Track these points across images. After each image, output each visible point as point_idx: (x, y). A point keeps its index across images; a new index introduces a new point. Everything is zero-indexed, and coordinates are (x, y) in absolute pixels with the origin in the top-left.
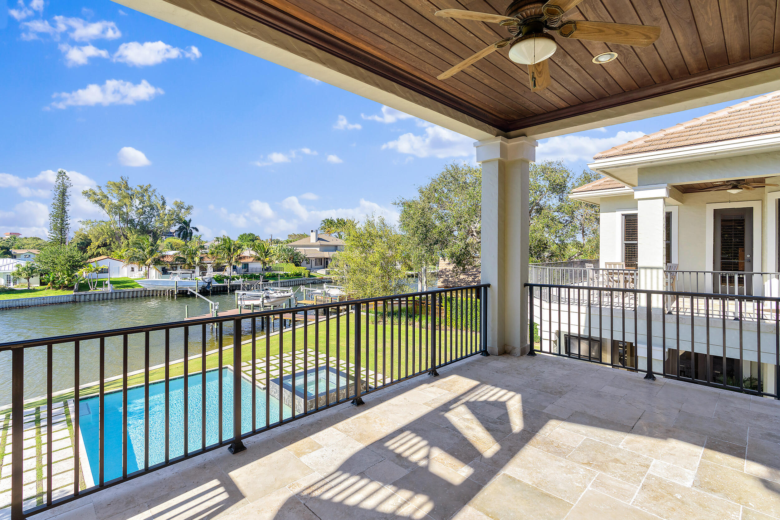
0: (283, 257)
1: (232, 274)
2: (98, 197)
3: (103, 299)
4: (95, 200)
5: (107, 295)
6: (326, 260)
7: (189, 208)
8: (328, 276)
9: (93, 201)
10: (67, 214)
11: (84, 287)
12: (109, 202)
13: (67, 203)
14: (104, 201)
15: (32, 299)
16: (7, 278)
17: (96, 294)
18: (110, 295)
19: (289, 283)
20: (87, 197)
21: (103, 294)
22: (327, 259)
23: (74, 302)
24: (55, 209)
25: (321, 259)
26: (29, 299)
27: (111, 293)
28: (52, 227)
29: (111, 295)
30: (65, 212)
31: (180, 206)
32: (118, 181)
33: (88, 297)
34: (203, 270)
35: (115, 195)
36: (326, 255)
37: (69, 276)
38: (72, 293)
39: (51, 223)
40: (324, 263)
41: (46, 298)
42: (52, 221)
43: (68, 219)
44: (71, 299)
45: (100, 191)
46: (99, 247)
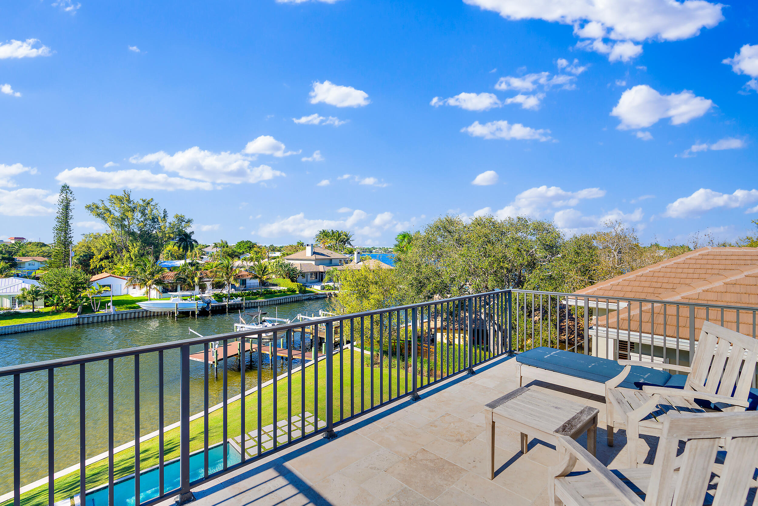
0: (279, 272)
1: (230, 292)
2: (101, 211)
3: (106, 321)
4: (98, 215)
5: (109, 317)
6: (321, 274)
7: (189, 221)
8: (323, 292)
9: (96, 215)
10: (70, 227)
11: (87, 309)
12: (111, 216)
13: (70, 217)
14: (107, 215)
15: (36, 323)
16: (13, 300)
17: (99, 316)
18: (112, 317)
19: (286, 300)
20: (90, 211)
21: (106, 316)
22: (322, 272)
23: (78, 325)
24: (59, 223)
25: (316, 273)
26: (34, 323)
27: (114, 315)
28: (56, 240)
29: (114, 317)
30: (68, 225)
31: (181, 219)
32: (121, 194)
33: (91, 320)
34: (203, 288)
35: (117, 209)
36: (321, 268)
37: (72, 298)
38: (75, 315)
39: (54, 237)
40: (319, 277)
41: (50, 322)
42: (56, 235)
43: (71, 232)
44: (74, 322)
45: (103, 205)
46: (101, 260)
